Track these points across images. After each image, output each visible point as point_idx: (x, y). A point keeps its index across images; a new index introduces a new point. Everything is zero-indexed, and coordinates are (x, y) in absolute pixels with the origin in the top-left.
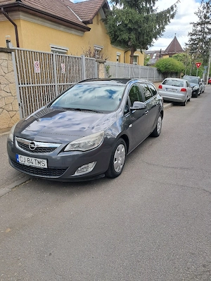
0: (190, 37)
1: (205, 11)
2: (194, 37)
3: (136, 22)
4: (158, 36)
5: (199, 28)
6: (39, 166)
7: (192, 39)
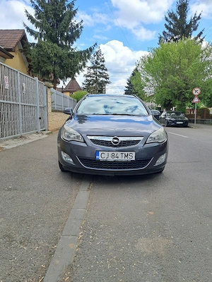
0: (85, 78)
1: (96, 58)
2: (89, 78)
3: (60, 57)
4: (80, 71)
5: (92, 71)
6: (126, 158)
7: (87, 80)
